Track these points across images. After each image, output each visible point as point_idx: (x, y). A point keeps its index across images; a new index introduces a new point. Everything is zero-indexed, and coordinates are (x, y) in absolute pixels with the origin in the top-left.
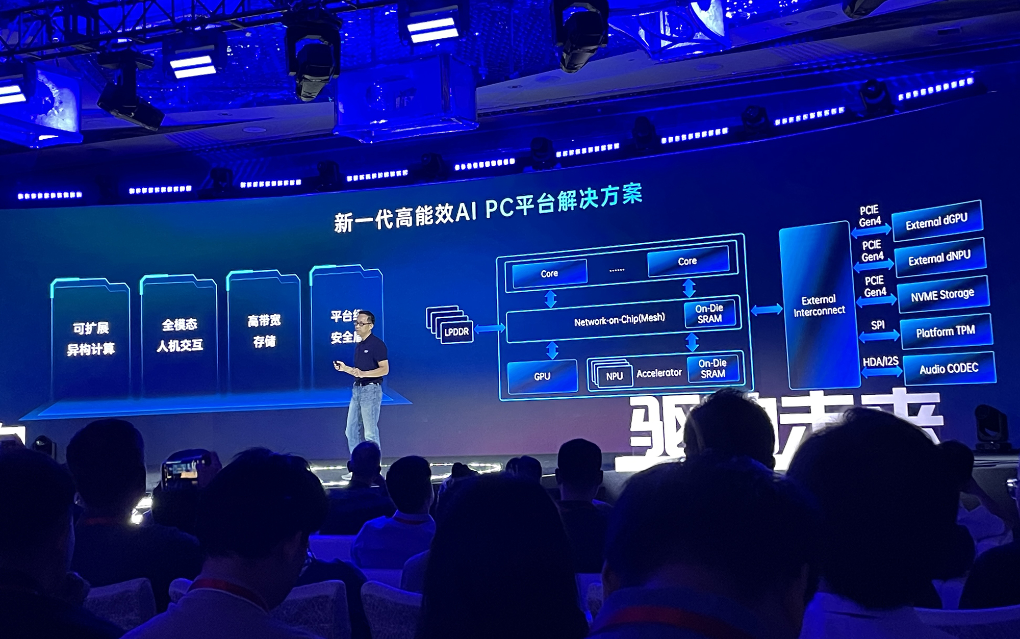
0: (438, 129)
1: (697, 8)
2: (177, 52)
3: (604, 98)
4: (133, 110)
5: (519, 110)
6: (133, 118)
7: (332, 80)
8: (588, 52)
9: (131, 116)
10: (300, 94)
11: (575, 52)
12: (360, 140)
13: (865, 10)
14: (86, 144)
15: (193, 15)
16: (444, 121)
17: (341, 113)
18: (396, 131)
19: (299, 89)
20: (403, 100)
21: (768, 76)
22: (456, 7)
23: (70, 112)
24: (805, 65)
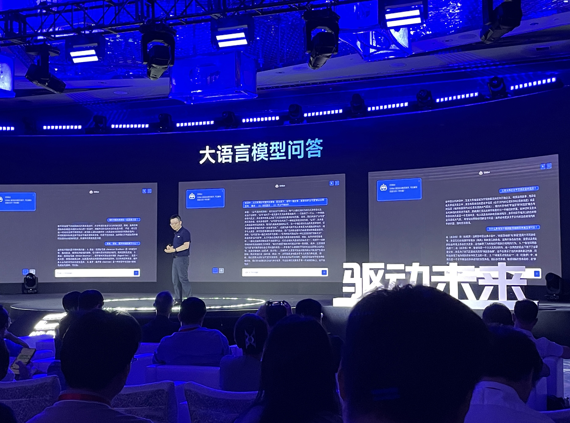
0: (233, 97)
1: (392, 31)
2: (74, 47)
3: (334, 82)
4: (47, 81)
5: (282, 87)
6: (47, 86)
7: (170, 67)
8: (326, 57)
9: (46, 85)
10: (150, 76)
11: (318, 57)
12: (185, 102)
13: (494, 38)
14: (16, 98)
15: (84, 23)
16: (236, 93)
17: (174, 85)
18: (207, 97)
19: (149, 73)
20: (212, 78)
21: (434, 72)
22: (246, 26)
23: (7, 78)
24: (456, 66)
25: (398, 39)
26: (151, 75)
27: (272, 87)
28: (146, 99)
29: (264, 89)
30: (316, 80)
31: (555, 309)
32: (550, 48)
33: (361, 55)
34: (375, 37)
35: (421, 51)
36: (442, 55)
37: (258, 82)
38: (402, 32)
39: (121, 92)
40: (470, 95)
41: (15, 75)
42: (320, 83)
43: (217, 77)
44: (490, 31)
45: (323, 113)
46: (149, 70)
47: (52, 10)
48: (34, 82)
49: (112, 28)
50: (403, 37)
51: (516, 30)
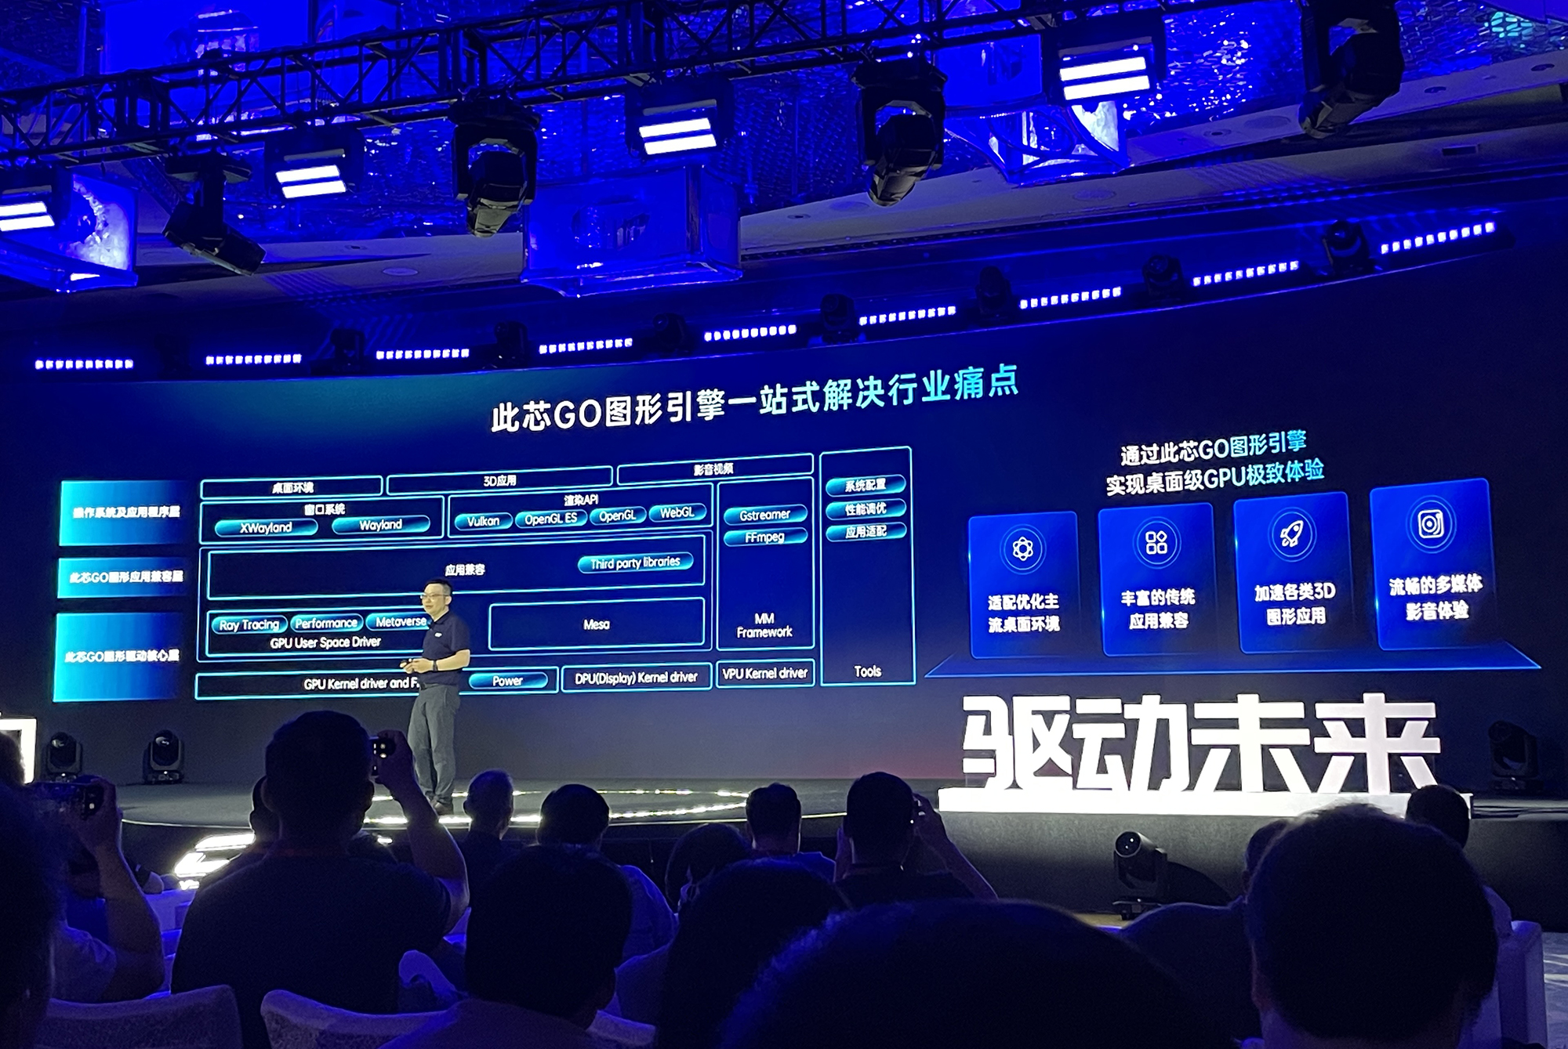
0: (680, 278)
1: (1078, 110)
2: (287, 158)
3: (935, 237)
4: (216, 244)
5: (804, 251)
6: (218, 256)
7: (523, 206)
8: (911, 175)
9: (214, 254)
10: (473, 227)
11: (892, 174)
12: (561, 292)
13: (1333, 125)
14: (141, 288)
15: (313, 100)
16: (689, 267)
17: (533, 249)
18: (616, 280)
19: (472, 220)
20: (629, 232)
21: (1185, 210)
22: (713, 102)
23: (119, 240)
24: (1241, 196)
25: (1094, 130)
26: (477, 225)
27: (780, 252)
28: (462, 286)
29: (759, 258)
30: (889, 234)
31: (1516, 816)
32: (1477, 149)
33: (1001, 172)
34: (1034, 126)
35: (1150, 158)
36: (1202, 171)
37: (742, 241)
38: (1102, 113)
39: (402, 270)
40: (1277, 268)
41: (139, 231)
42: (899, 241)
43: (642, 229)
44: (1323, 106)
45: (907, 316)
46: (471, 213)
47: (232, 71)
48: (185, 248)
49: (382, 110)
50: (1105, 125)
51: (1389, 106)
